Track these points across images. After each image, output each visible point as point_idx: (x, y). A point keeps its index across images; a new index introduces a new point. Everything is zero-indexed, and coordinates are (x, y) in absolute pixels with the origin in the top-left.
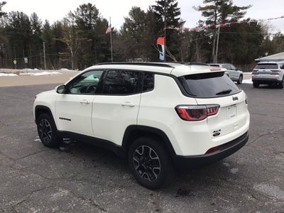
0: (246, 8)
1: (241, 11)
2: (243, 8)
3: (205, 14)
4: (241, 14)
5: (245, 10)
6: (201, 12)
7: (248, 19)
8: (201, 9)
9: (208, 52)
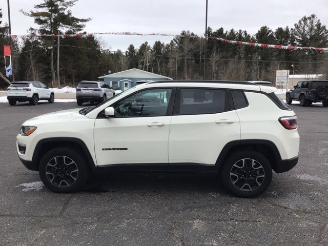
0: (85, 21)
1: (80, 23)
2: (83, 20)
3: (39, 21)
4: (80, 26)
5: (84, 23)
6: (33, 19)
7: (85, 33)
8: (33, 15)
9: (46, 67)
